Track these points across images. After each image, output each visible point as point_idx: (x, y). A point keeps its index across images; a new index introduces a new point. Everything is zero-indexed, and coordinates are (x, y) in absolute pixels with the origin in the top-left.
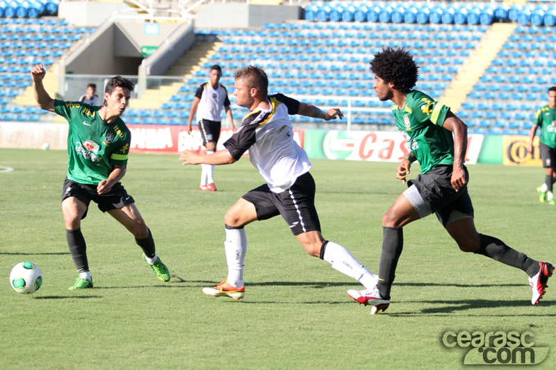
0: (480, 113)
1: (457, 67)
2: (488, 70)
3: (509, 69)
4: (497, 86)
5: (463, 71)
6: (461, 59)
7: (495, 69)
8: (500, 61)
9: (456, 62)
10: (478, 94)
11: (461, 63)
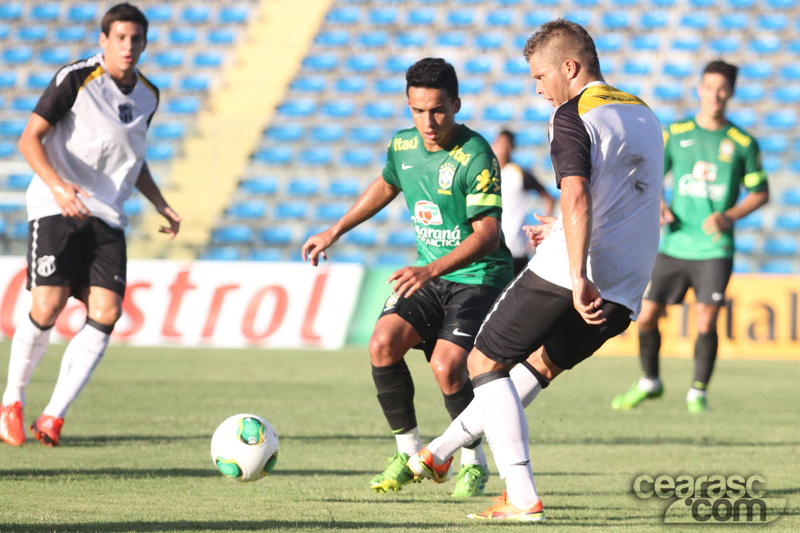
0: (298, 206)
1: (204, 76)
2: (296, 84)
3: (356, 81)
4: (333, 128)
5: (226, 86)
6: (214, 53)
7: (317, 80)
8: (329, 57)
9: (201, 61)
10: (284, 151)
11: (215, 65)
